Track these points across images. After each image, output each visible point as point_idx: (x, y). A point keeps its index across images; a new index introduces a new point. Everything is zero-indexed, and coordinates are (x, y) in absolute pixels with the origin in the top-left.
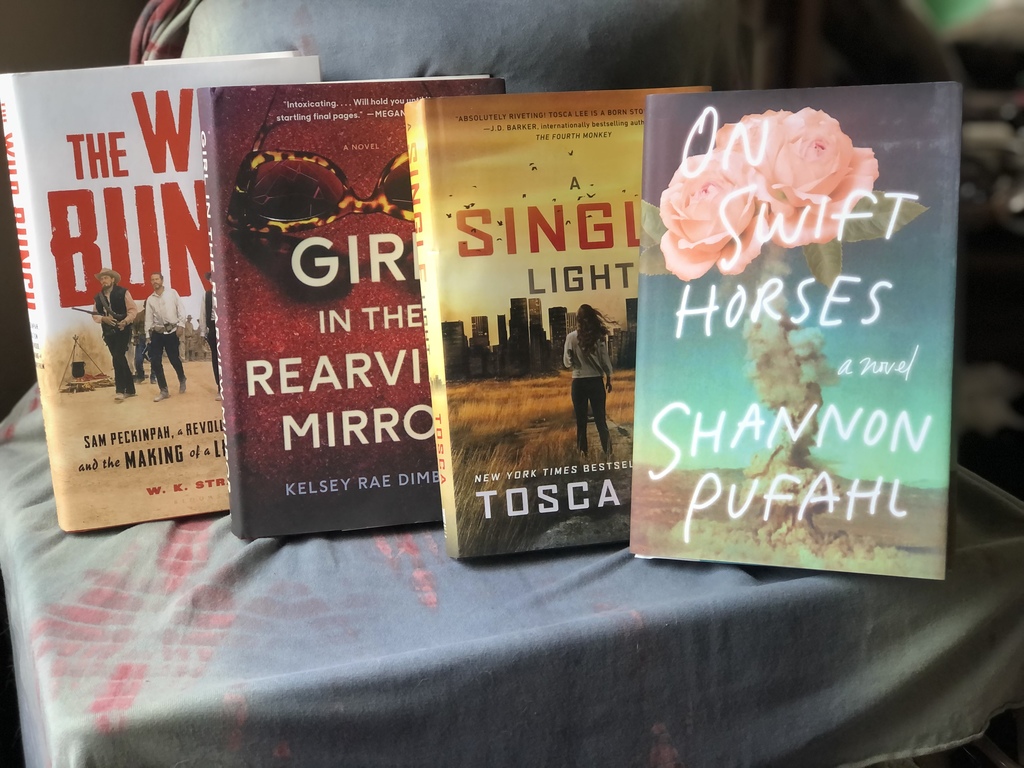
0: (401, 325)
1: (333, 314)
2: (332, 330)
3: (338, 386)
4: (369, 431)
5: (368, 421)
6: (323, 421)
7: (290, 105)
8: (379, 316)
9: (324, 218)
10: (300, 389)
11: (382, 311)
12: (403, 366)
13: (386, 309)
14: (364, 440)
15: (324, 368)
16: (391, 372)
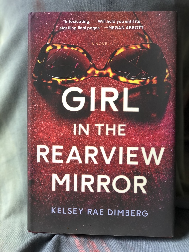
0: (114, 134)
1: (80, 126)
2: (80, 133)
3: (80, 162)
4: (94, 186)
5: (95, 181)
6: (72, 178)
7: (66, 22)
8: (103, 129)
9: (79, 78)
10: (61, 161)
11: (105, 126)
12: (114, 155)
13: (107, 125)
14: (92, 190)
15: (74, 153)
16: (108, 157)
